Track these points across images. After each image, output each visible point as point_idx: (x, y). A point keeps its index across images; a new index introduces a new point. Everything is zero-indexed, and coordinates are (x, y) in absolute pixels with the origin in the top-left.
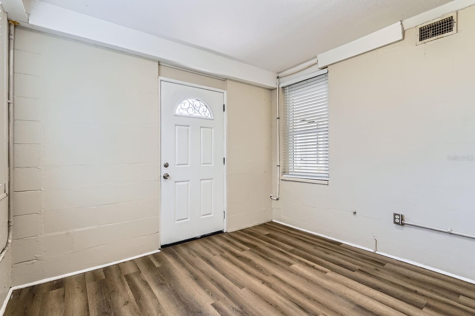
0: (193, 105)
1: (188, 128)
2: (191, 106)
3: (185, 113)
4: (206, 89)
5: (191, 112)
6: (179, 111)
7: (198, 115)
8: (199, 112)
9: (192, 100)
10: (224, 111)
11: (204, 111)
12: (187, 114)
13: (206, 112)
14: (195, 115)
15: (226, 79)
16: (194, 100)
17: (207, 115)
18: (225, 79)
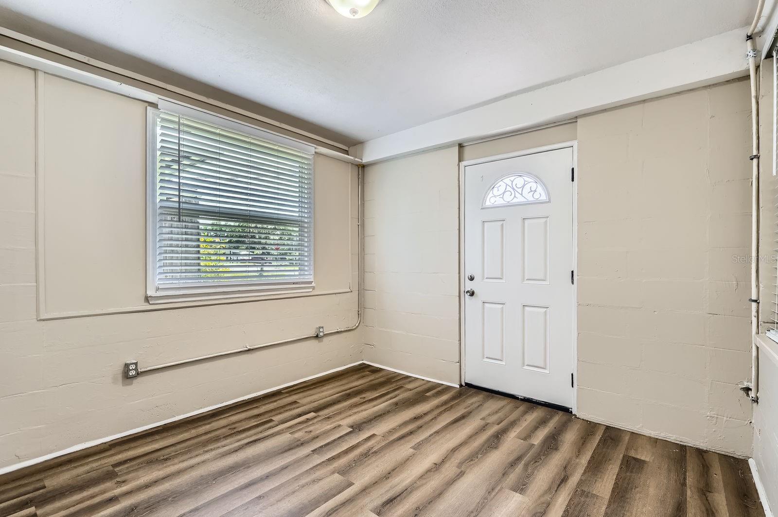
0: (511, 186)
1: (503, 224)
2: (508, 188)
3: (499, 201)
4: (533, 153)
5: (508, 198)
6: (491, 200)
7: (520, 199)
8: (522, 194)
9: (509, 178)
10: (573, 180)
11: (532, 191)
12: (503, 202)
13: (535, 191)
14: (515, 200)
15: (576, 117)
16: (512, 178)
17: (537, 196)
18: (573, 120)
